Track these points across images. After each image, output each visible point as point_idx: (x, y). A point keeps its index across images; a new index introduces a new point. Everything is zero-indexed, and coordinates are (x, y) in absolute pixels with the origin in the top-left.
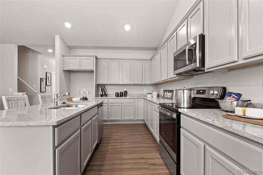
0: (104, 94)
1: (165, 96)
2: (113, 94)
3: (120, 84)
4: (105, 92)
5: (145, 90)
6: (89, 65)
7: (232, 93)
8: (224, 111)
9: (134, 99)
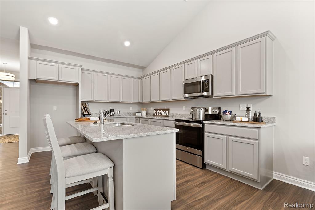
0: (87, 113)
1: (158, 114)
2: (96, 114)
3: (108, 101)
4: (88, 112)
5: (131, 109)
6: (73, 77)
7: (227, 111)
8: (226, 121)
9: (126, 118)
